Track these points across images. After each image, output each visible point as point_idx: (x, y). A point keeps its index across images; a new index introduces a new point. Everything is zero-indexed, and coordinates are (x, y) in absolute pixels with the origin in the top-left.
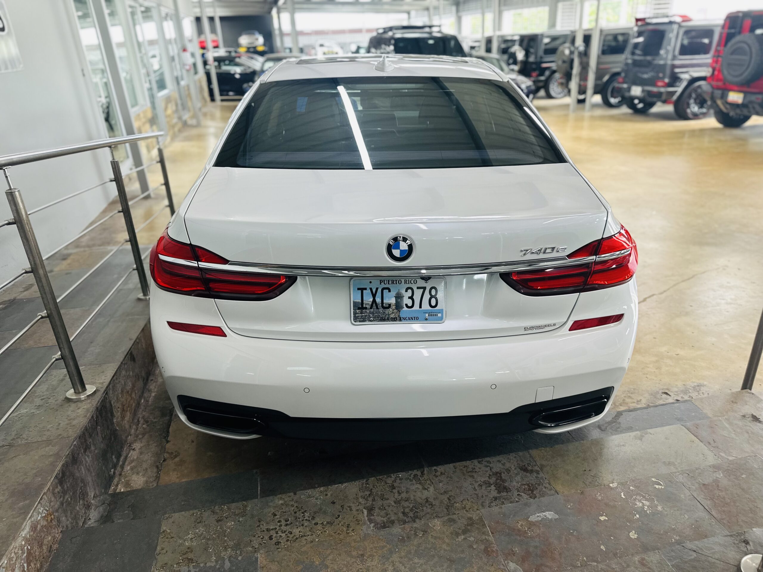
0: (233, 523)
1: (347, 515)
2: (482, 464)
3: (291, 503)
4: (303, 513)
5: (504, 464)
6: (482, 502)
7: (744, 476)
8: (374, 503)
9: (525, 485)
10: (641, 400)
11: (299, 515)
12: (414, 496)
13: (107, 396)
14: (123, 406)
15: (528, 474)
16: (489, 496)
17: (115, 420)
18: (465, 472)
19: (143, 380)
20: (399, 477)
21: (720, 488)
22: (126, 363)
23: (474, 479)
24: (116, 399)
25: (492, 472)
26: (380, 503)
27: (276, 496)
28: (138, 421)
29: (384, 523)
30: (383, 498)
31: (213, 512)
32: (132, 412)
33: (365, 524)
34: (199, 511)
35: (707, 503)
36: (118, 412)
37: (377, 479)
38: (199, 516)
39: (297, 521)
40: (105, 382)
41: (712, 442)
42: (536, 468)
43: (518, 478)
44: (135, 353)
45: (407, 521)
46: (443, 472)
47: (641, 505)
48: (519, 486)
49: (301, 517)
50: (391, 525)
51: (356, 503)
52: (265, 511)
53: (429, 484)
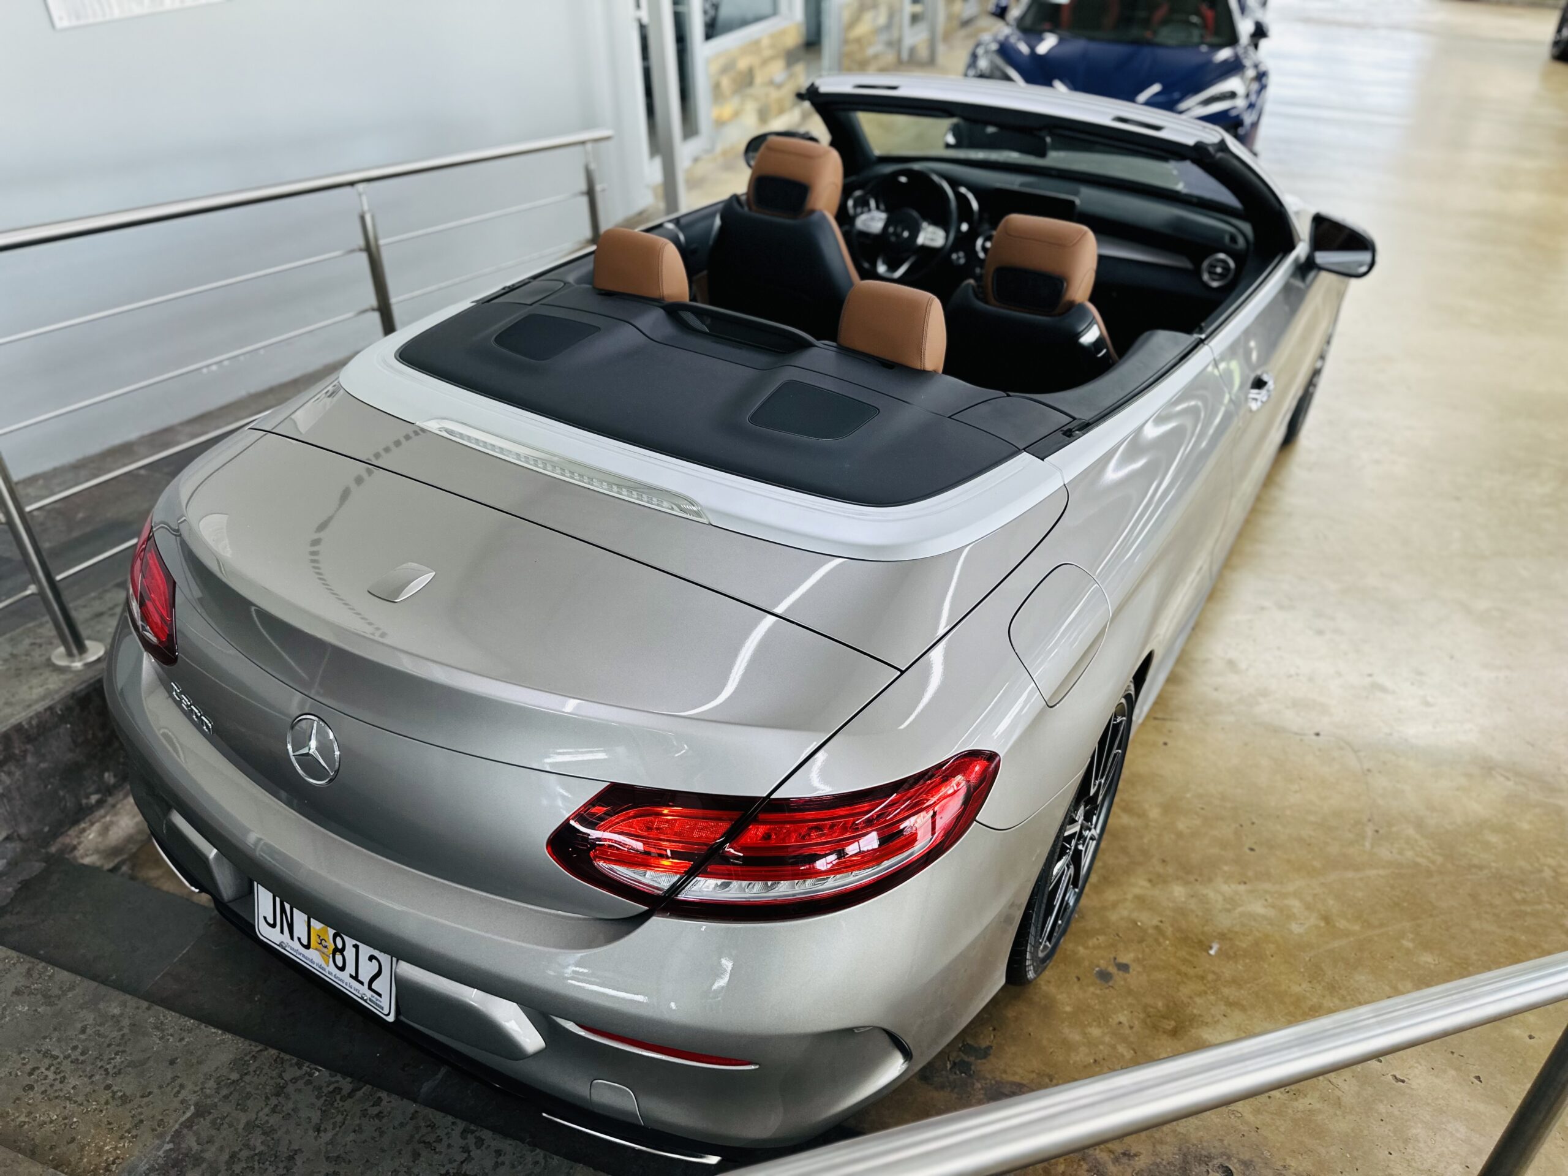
1: (161, 1100)
3: (125, 1022)
4: (116, 1053)
5: (497, 1165)
8: (219, 1104)
11: (109, 1053)
20: (312, 1076)
25: (460, 1168)
26: (227, 1109)
30: (242, 1101)
31: (28, 972)
33: (162, 1136)
34: (18, 957)
37: (278, 1057)
39: (93, 1063)
46: (386, 1113)
49: (106, 1057)
50: (190, 1166)
51: (196, 1086)
52: (83, 1013)
53: (334, 1124)
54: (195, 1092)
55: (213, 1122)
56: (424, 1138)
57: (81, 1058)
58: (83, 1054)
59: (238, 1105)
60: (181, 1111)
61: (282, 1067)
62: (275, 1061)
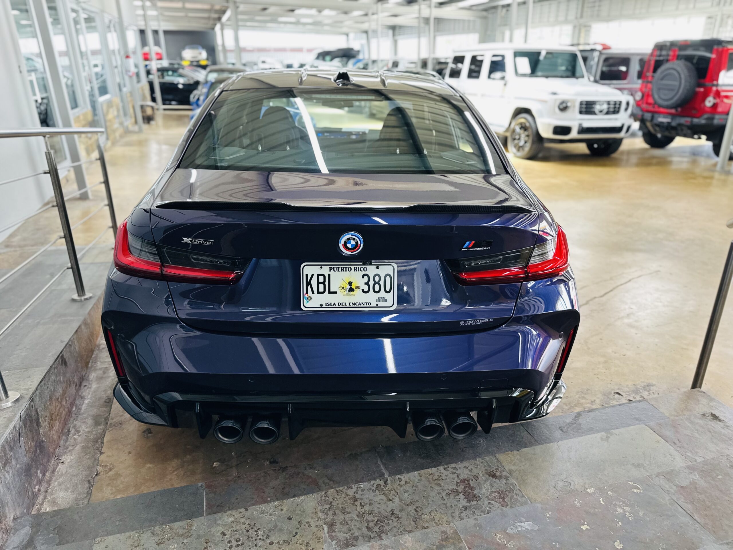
0: (176, 545)
1: (305, 532)
2: (449, 470)
3: (242, 520)
4: (256, 531)
5: (471, 471)
6: (452, 513)
7: (720, 477)
8: (334, 518)
9: (495, 492)
10: (595, 400)
11: (252, 533)
12: (379, 508)
13: (32, 403)
14: (52, 414)
15: (497, 481)
16: (459, 505)
17: (41, 431)
18: (431, 480)
19: (76, 386)
20: (361, 488)
21: (698, 491)
22: (57, 367)
23: (441, 488)
24: (43, 407)
25: (459, 479)
26: (341, 517)
27: (225, 512)
28: (69, 431)
29: (347, 540)
30: (344, 511)
31: (153, 534)
32: (62, 421)
33: (325, 542)
34: (136, 532)
35: (689, 507)
36: (46, 421)
37: (337, 491)
38: (136, 539)
39: (250, 541)
40: (31, 388)
41: (677, 442)
42: (505, 473)
43: (487, 485)
44: (66, 356)
45: (372, 537)
46: (408, 481)
47: (622, 511)
48: (489, 494)
49: (254, 535)
50: (355, 542)
51: (315, 518)
52: (213, 530)
53: (393, 495)
54: (318, 521)
55: (341, 524)
56: (434, 479)
57: (240, 543)
58: (237, 541)
59: (344, 513)
60: (321, 529)
61: (343, 492)
62: (337, 492)
